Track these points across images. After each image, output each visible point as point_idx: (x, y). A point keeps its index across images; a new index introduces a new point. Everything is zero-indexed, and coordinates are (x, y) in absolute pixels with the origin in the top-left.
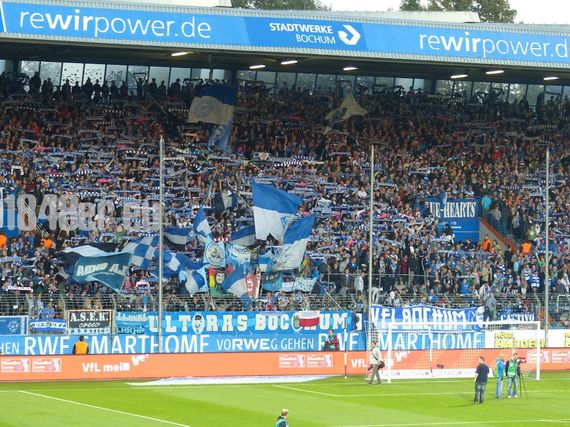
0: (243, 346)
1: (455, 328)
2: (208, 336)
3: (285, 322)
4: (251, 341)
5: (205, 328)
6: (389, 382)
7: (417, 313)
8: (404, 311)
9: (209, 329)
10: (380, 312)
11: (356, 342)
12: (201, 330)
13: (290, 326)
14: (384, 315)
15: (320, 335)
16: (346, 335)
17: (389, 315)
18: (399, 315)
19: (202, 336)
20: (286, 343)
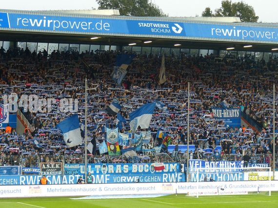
0: (126, 180)
1: (231, 171)
2: (109, 175)
3: (147, 168)
4: (130, 177)
5: (108, 171)
6: (198, 197)
7: (212, 164)
8: (206, 163)
9: (109, 172)
10: (194, 163)
11: (181, 178)
12: (106, 172)
13: (149, 170)
14: (196, 165)
15: (164, 174)
16: (176, 174)
17: (198, 164)
18: (203, 165)
19: (106, 175)
20: (147, 178)
